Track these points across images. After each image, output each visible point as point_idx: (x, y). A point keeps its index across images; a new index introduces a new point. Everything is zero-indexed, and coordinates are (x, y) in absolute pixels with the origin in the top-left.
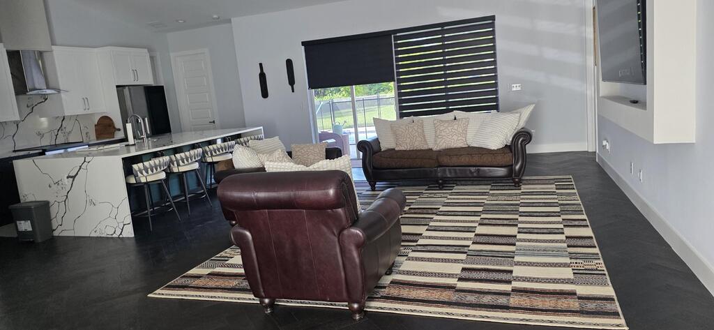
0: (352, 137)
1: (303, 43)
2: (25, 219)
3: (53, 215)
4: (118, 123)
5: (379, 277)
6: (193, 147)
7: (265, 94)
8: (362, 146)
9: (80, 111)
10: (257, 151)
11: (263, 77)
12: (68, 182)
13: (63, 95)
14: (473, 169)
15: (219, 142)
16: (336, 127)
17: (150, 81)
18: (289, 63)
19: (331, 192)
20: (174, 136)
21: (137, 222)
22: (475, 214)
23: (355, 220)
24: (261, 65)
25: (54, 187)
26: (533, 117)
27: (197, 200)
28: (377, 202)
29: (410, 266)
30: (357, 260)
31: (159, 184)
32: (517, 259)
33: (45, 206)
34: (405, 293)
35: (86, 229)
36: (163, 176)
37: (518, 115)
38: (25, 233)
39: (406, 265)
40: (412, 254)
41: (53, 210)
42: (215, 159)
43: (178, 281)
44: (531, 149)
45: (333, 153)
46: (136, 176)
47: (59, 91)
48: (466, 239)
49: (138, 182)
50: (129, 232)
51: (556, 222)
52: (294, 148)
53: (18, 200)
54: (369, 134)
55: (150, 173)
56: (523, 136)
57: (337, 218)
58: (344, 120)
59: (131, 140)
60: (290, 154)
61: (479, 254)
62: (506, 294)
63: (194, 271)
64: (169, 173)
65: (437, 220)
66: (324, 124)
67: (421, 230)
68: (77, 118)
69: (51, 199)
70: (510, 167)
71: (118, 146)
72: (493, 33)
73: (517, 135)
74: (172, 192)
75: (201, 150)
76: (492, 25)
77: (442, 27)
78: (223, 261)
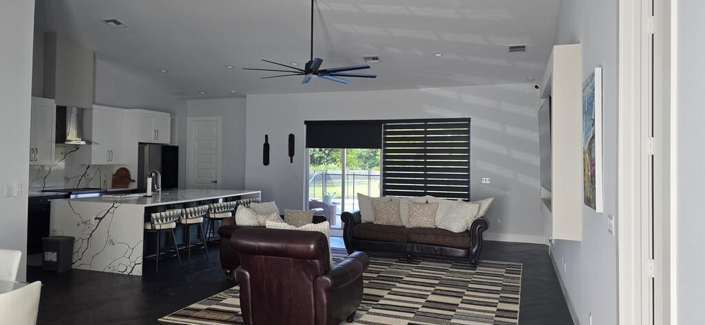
0: (339, 207)
1: (306, 122)
2: (53, 251)
3: (75, 250)
5: (339, 322)
6: (200, 203)
7: (266, 162)
8: (345, 216)
9: (104, 162)
10: (257, 212)
11: (266, 147)
12: (94, 223)
13: (93, 147)
14: (437, 248)
15: (221, 201)
16: (326, 198)
17: (166, 140)
18: (292, 137)
19: (312, 246)
20: (181, 191)
21: (147, 263)
22: (431, 285)
23: (327, 270)
24: (266, 136)
25: (82, 226)
26: (490, 209)
27: (196, 250)
28: (348, 261)
30: (325, 301)
31: (168, 232)
32: (453, 321)
33: (70, 241)
35: (101, 265)
36: (173, 225)
37: (478, 205)
38: (51, 262)
39: (366, 317)
40: (372, 310)
41: (77, 246)
42: (218, 216)
43: (181, 311)
44: (488, 236)
45: (317, 219)
46: (152, 223)
47: (89, 143)
48: (418, 304)
49: (153, 229)
50: (138, 271)
51: (494, 298)
52: (287, 212)
53: (48, 234)
54: (352, 207)
55: (165, 223)
56: (481, 224)
57: (314, 266)
58: (334, 190)
59: (149, 192)
60: (282, 217)
61: (425, 315)
63: (194, 306)
64: (179, 224)
65: (399, 287)
66: (315, 193)
67: (384, 293)
68: (99, 167)
69: (77, 236)
70: (468, 249)
71: (137, 195)
72: (468, 132)
73: (476, 223)
74: (178, 240)
75: (207, 207)
76: (468, 126)
77: (425, 123)
78: (218, 301)
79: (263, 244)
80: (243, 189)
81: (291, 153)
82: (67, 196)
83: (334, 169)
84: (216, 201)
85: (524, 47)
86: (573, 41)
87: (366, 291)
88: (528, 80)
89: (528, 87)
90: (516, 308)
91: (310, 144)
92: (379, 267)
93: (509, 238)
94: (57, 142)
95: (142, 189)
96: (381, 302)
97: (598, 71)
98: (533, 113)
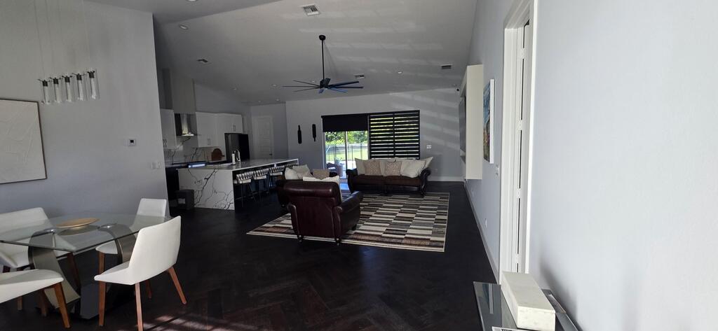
0: (344, 166)
1: (322, 117)
2: (183, 198)
3: (195, 197)
4: (224, 152)
5: (348, 230)
6: (264, 167)
7: (300, 141)
8: (348, 172)
9: (206, 145)
10: (297, 171)
11: (300, 132)
12: (204, 181)
13: (198, 137)
14: (401, 187)
15: (275, 166)
16: (336, 161)
17: (240, 131)
18: (314, 126)
19: (330, 191)
20: (251, 161)
21: (237, 203)
22: (399, 208)
23: (339, 203)
24: (299, 126)
25: (197, 183)
26: (432, 162)
28: (351, 197)
29: (364, 228)
30: (339, 220)
31: (247, 185)
32: (411, 226)
33: (192, 192)
34: (360, 237)
35: (211, 205)
36: (250, 181)
37: (424, 162)
38: (182, 204)
39: (362, 227)
40: (366, 223)
41: (196, 195)
42: (274, 174)
43: (259, 228)
44: (431, 179)
45: (332, 174)
46: (238, 180)
47: (196, 135)
48: (391, 218)
49: (238, 183)
50: (232, 207)
51: (433, 213)
52: (314, 171)
53: (178, 189)
54: (352, 166)
55: (244, 180)
56: (426, 172)
57: (332, 201)
58: (341, 156)
59: (234, 162)
60: (312, 173)
61: (395, 224)
62: (402, 239)
63: (266, 225)
64: (252, 180)
65: (381, 210)
66: (330, 159)
67: (373, 214)
68: (203, 149)
69: (195, 189)
70: (419, 187)
71: (227, 164)
72: (418, 119)
73: (423, 172)
74: (253, 189)
75: (268, 169)
76: (418, 115)
77: (393, 114)
78: (279, 222)
79: (302, 190)
80: (287, 158)
81: (314, 136)
82: (187, 167)
83: (340, 143)
84: (273, 166)
85: (450, 66)
86: (478, 63)
87: (362, 213)
88: (453, 86)
89: (452, 90)
90: (446, 218)
91: (325, 130)
92: (368, 200)
93: (444, 179)
94: (177, 135)
95: (229, 160)
96: (371, 218)
97: (492, 81)
98: (455, 106)
